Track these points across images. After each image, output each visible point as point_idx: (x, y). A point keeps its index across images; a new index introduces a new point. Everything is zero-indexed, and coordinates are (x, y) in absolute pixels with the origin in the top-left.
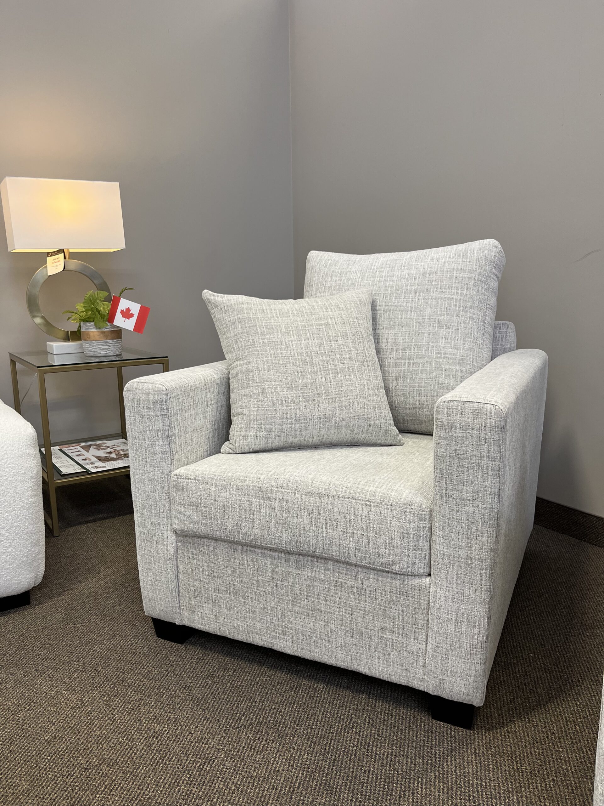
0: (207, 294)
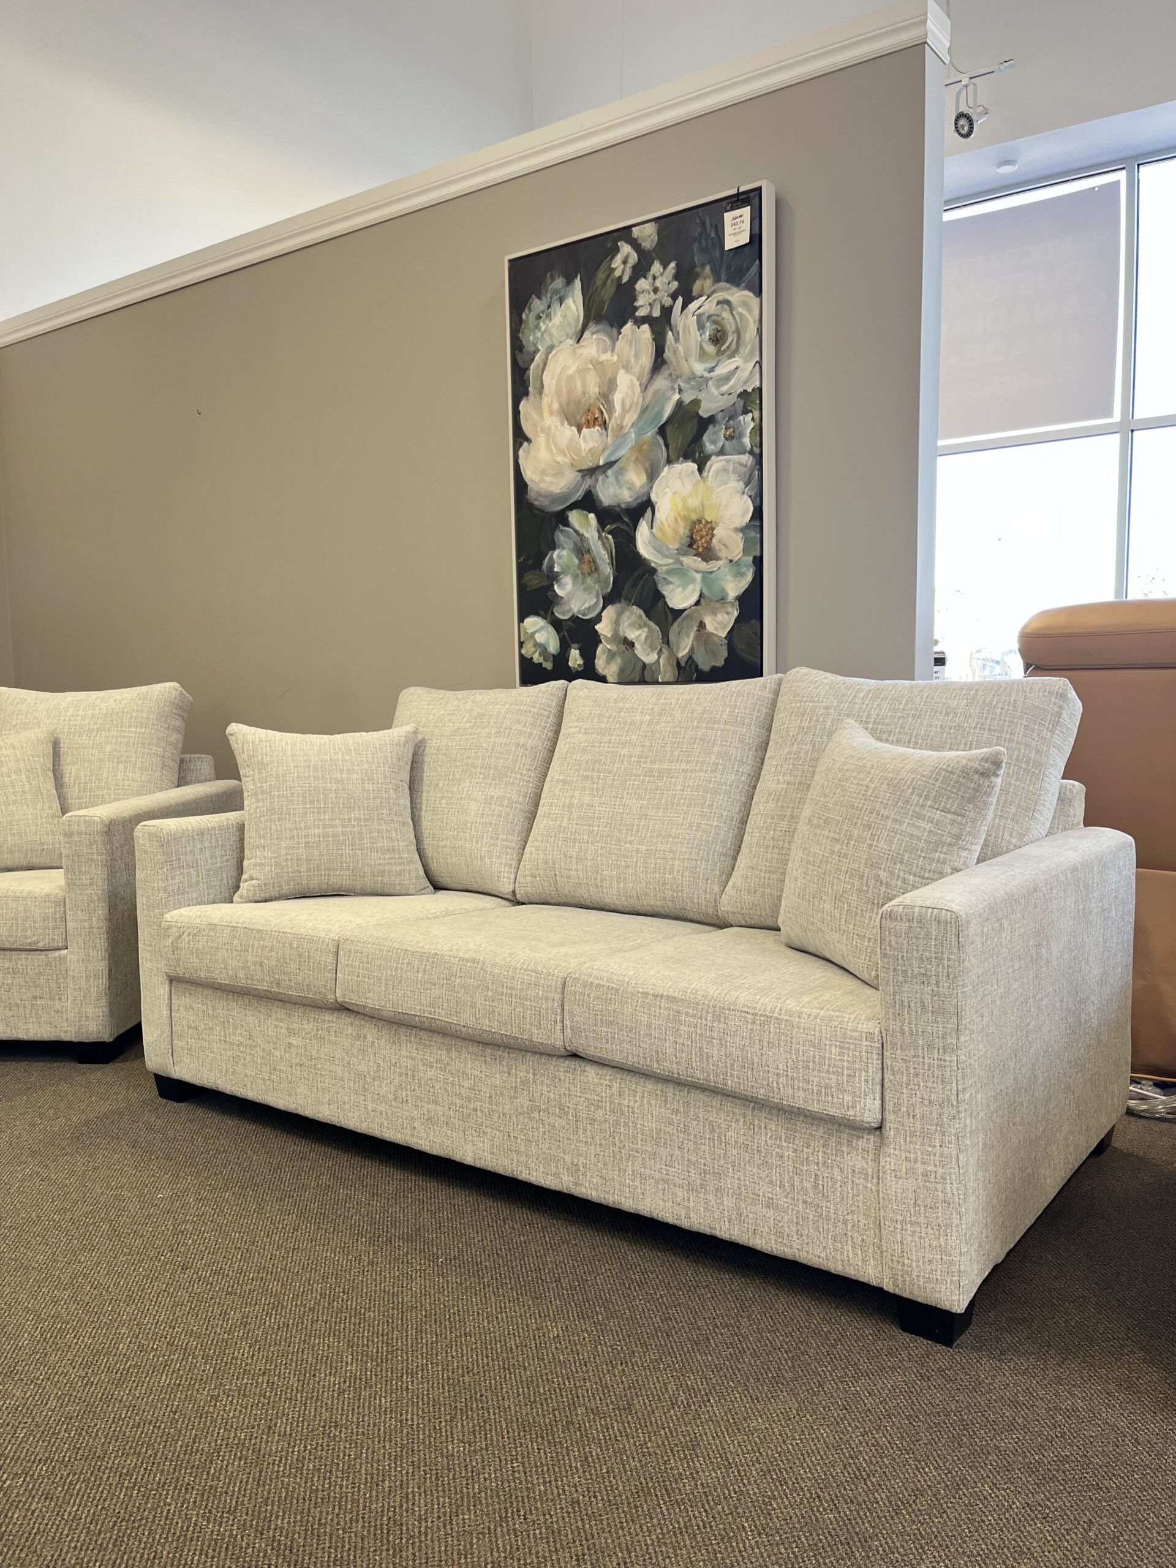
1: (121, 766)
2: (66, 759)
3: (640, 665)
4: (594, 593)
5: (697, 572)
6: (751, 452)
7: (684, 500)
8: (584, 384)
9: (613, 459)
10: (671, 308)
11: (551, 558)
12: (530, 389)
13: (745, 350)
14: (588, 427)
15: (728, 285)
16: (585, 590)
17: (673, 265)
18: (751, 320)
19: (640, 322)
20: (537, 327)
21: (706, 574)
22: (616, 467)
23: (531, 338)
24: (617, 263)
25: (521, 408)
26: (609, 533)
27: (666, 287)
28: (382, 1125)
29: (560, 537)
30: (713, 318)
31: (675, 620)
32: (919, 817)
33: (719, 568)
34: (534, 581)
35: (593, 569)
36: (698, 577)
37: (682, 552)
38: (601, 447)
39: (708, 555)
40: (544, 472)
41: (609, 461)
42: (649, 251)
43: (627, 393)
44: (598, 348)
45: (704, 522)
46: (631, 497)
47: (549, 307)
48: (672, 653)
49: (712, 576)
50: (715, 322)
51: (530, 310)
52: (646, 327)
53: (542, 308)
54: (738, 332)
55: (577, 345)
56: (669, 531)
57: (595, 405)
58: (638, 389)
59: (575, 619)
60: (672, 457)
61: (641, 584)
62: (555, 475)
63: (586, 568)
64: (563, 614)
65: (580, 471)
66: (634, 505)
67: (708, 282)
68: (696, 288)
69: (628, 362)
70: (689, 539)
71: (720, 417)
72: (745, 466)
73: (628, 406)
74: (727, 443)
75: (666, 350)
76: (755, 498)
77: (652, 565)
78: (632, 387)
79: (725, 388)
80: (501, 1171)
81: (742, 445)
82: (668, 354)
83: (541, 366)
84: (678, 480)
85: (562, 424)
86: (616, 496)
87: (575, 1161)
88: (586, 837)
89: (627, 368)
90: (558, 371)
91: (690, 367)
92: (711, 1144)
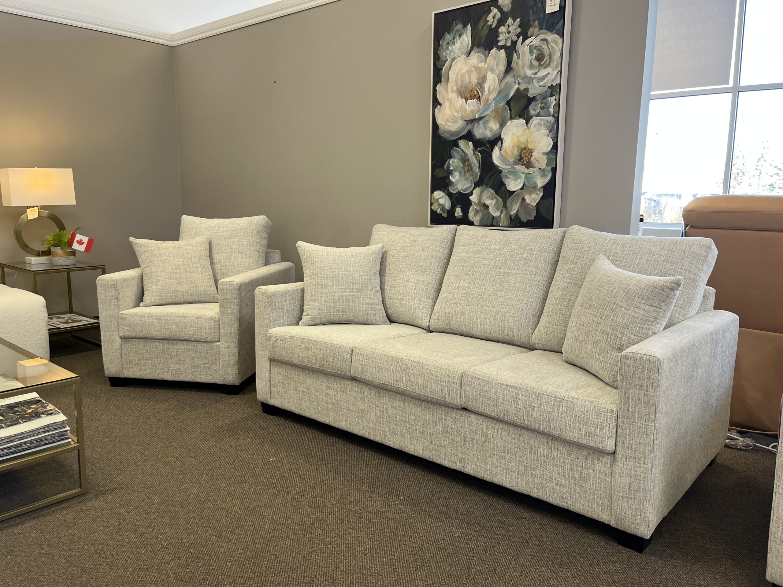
0: (131, 239)
1: (240, 255)
2: (215, 251)
3: (491, 217)
4: (470, 181)
5: (523, 173)
6: (553, 116)
7: (518, 138)
8: (470, 78)
9: (483, 116)
10: (517, 41)
11: (449, 163)
12: (442, 79)
13: (553, 64)
14: (471, 99)
15: (547, 31)
16: (465, 179)
17: (518, 20)
18: (557, 50)
19: (500, 48)
20: (447, 48)
21: (527, 175)
22: (484, 120)
23: (444, 54)
24: (490, 18)
25: (437, 88)
26: (479, 152)
27: (514, 31)
28: (370, 433)
29: (454, 153)
30: (538, 48)
31: (510, 196)
32: (638, 307)
33: (534, 172)
34: (440, 173)
35: (470, 169)
36: (523, 176)
37: (515, 163)
38: (477, 110)
39: (529, 165)
40: (447, 120)
41: (480, 116)
42: (506, 12)
43: (491, 83)
44: (478, 60)
45: (527, 149)
46: (491, 135)
47: (454, 38)
48: (508, 213)
49: (530, 176)
50: (539, 50)
51: (444, 40)
52: (503, 51)
53: (450, 39)
54: (550, 55)
55: (468, 58)
56: (509, 152)
57: (475, 88)
58: (497, 82)
59: (459, 193)
60: (513, 116)
61: (494, 177)
62: (453, 122)
63: (466, 168)
64: (454, 190)
65: (465, 121)
66: (492, 139)
67: (537, 29)
68: (530, 32)
69: (493, 68)
70: (519, 157)
71: (538, 97)
72: (550, 122)
73: (491, 90)
74: (541, 110)
75: (513, 63)
76: (554, 138)
77: (500, 168)
78: (494, 81)
79: (541, 83)
80: (427, 459)
81: (549, 112)
82: (513, 65)
83: (449, 68)
84: (515, 128)
85: (458, 97)
86: (483, 134)
87: (464, 457)
88: (465, 303)
89: (492, 71)
90: (457, 70)
91: (524, 72)
92: (531, 454)
